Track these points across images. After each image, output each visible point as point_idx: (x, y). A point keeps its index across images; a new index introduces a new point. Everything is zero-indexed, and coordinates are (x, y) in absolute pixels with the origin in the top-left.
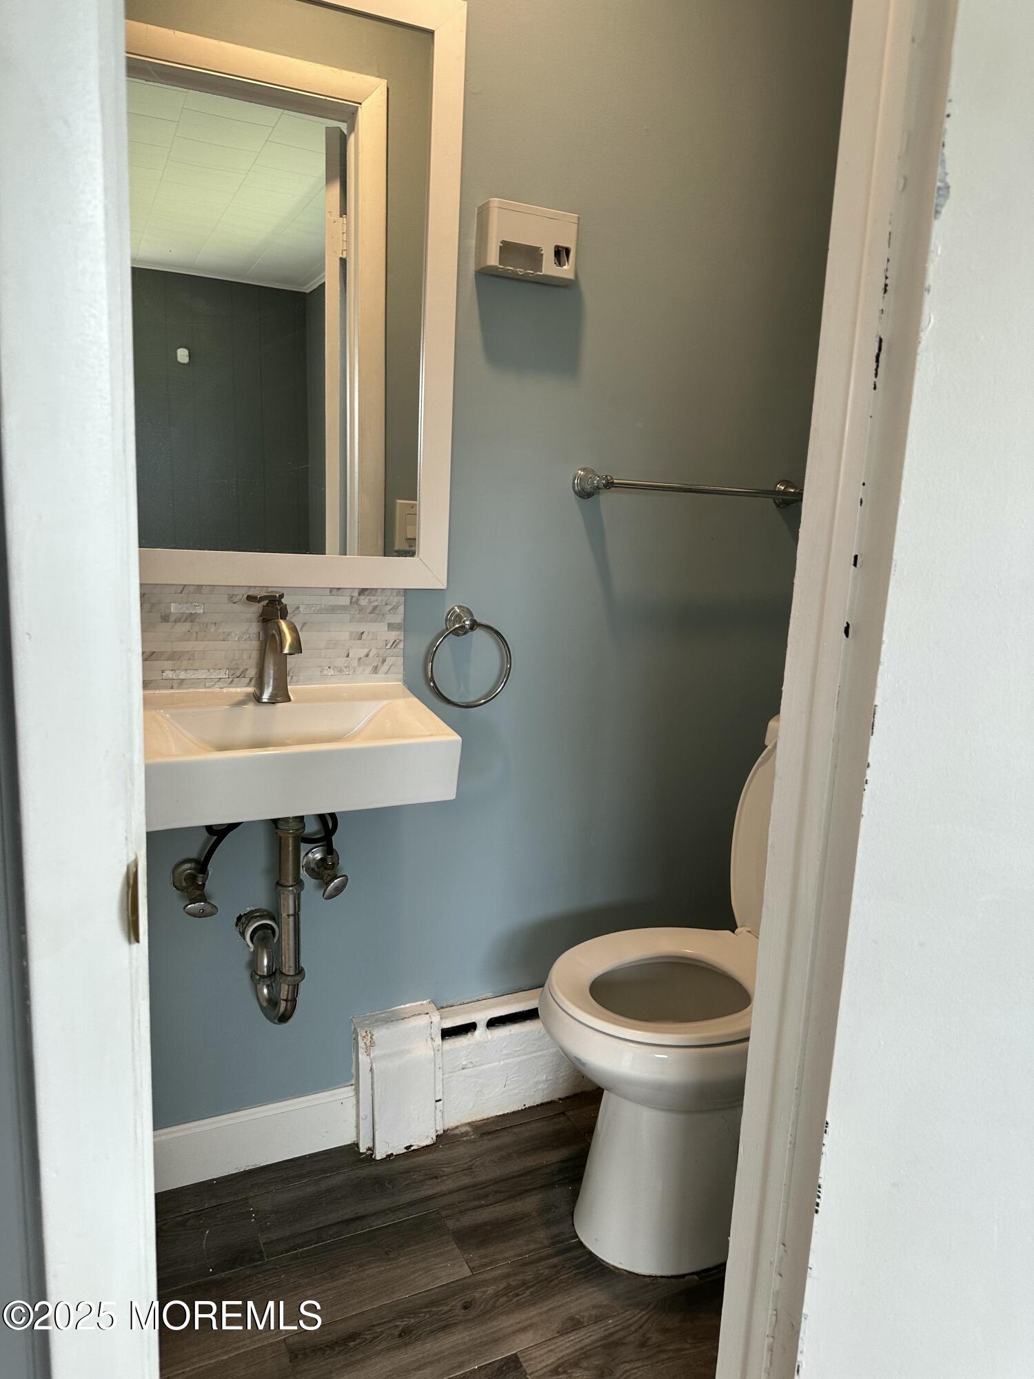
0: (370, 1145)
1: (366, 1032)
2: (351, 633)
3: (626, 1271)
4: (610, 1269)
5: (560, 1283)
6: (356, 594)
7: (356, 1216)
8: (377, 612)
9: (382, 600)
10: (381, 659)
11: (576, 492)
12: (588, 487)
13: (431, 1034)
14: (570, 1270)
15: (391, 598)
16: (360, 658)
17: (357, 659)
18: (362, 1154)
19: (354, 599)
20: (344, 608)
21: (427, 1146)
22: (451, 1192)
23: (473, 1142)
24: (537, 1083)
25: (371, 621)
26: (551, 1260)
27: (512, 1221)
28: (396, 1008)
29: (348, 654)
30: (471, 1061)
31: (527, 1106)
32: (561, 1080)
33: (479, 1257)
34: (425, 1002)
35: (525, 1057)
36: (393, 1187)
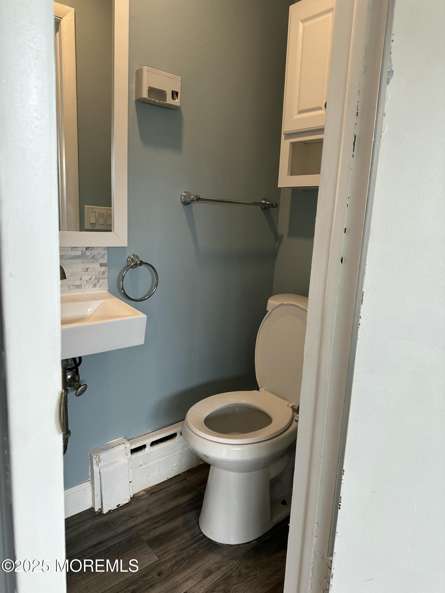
0: (100, 507)
1: (96, 456)
2: (82, 269)
3: (226, 544)
4: (219, 545)
5: (199, 555)
6: (84, 249)
7: (99, 542)
8: (95, 258)
9: (97, 252)
10: (97, 280)
11: (182, 202)
12: (188, 200)
13: (126, 453)
14: (203, 549)
15: (101, 251)
16: (87, 280)
17: (86, 281)
18: (97, 512)
19: (83, 252)
20: (78, 257)
21: (127, 504)
22: (142, 523)
23: (147, 498)
24: (173, 467)
25: (92, 262)
26: (193, 546)
27: (172, 531)
28: (108, 443)
29: (81, 279)
30: (144, 462)
31: (169, 478)
32: (183, 465)
33: (161, 550)
34: (122, 438)
35: (167, 457)
36: (114, 526)
